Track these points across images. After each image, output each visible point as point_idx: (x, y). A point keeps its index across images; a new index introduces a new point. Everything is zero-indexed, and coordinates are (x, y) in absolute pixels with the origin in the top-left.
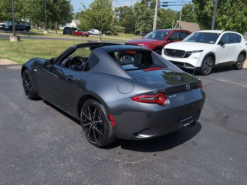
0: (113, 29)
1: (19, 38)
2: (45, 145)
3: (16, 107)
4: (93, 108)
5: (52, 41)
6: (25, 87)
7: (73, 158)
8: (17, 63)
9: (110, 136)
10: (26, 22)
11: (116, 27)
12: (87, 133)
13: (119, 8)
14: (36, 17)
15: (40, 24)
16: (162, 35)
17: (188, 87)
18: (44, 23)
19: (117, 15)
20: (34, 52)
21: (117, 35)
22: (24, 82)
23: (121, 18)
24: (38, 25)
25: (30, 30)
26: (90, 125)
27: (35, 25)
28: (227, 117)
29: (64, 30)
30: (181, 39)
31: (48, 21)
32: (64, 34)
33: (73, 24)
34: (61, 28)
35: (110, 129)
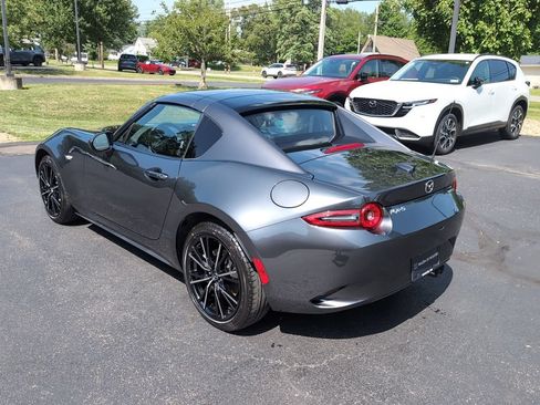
0: (229, 56)
1: (19, 82)
2: (104, 332)
3: (27, 243)
4: (213, 243)
5: (96, 88)
6: (45, 197)
7: (173, 361)
8: (20, 140)
9: (255, 307)
10: (33, 45)
11: (237, 51)
12: (199, 301)
13: (240, 10)
14: (56, 33)
15: (65, 50)
16: (343, 67)
17: (430, 186)
18: (73, 46)
19: (237, 24)
20: (57, 113)
21: (238, 69)
22: (42, 184)
23: (246, 32)
24: (60, 52)
25: (44, 64)
26: (206, 283)
27: (53, 52)
28: (505, 248)
29: (120, 62)
30: (384, 76)
31: (83, 41)
32: (120, 70)
33: (139, 48)
34: (111, 57)
35: (255, 290)
